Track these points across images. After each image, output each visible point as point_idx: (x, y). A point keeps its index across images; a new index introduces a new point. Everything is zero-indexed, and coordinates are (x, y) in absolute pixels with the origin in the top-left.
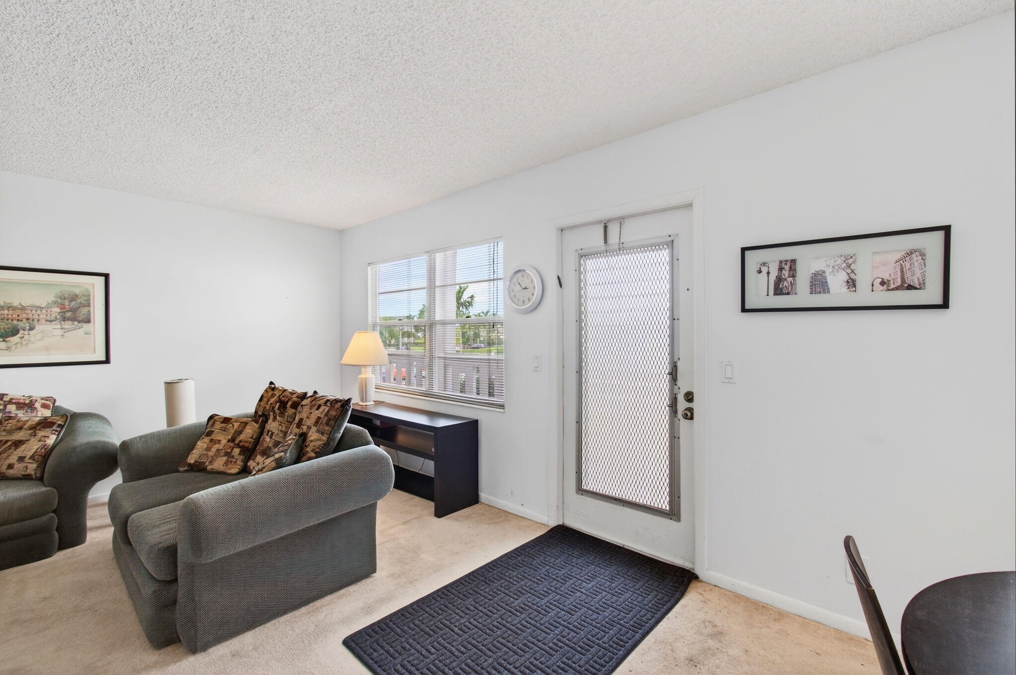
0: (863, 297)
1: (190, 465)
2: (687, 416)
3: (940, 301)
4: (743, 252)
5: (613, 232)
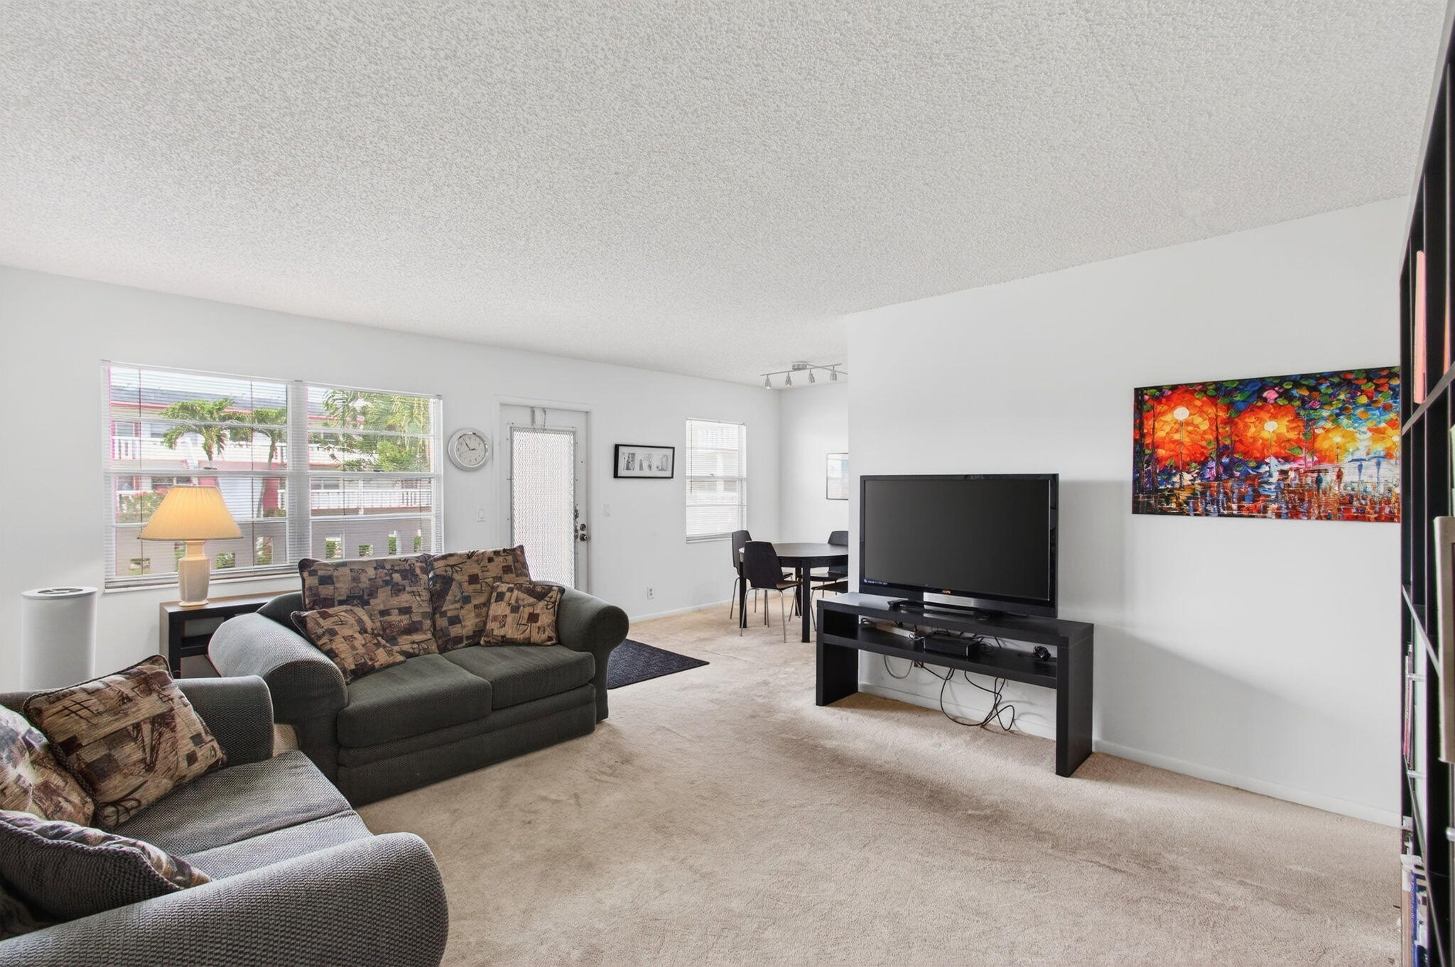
1: (354, 670)
2: (582, 539)
3: (670, 476)
4: (617, 447)
5: (539, 415)
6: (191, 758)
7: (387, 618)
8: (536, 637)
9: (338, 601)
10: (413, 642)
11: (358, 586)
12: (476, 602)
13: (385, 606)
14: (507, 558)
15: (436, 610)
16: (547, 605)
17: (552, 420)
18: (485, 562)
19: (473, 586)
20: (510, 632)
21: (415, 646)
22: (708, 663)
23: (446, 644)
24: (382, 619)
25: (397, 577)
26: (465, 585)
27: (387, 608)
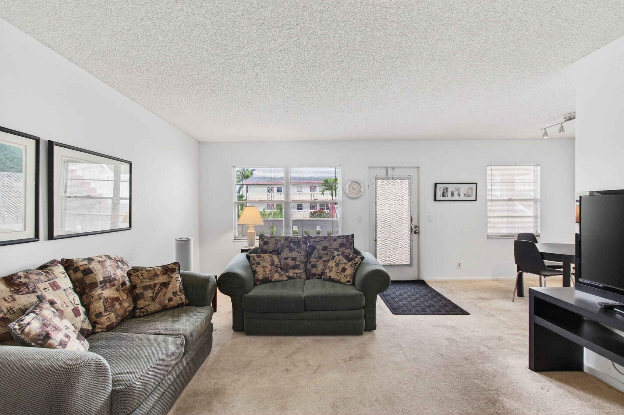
0: (462, 197)
1: (261, 280)
2: (415, 233)
3: (475, 200)
4: (436, 184)
5: (390, 171)
6: (170, 300)
7: (287, 261)
8: (343, 280)
9: (269, 252)
10: (295, 273)
11: (277, 247)
12: (324, 259)
13: (286, 256)
14: (343, 239)
15: (307, 261)
16: (352, 264)
17: (397, 173)
18: (332, 241)
19: (324, 252)
20: (333, 275)
21: (295, 275)
22: (469, 314)
23: (310, 276)
24: (285, 261)
25: (292, 244)
26: (321, 251)
27: (287, 257)
